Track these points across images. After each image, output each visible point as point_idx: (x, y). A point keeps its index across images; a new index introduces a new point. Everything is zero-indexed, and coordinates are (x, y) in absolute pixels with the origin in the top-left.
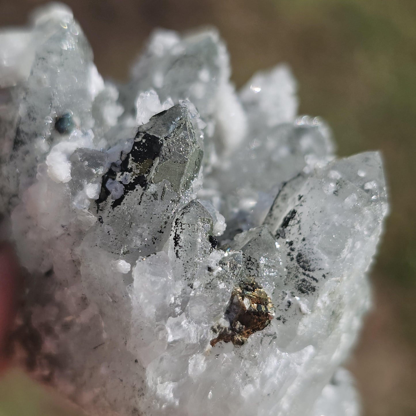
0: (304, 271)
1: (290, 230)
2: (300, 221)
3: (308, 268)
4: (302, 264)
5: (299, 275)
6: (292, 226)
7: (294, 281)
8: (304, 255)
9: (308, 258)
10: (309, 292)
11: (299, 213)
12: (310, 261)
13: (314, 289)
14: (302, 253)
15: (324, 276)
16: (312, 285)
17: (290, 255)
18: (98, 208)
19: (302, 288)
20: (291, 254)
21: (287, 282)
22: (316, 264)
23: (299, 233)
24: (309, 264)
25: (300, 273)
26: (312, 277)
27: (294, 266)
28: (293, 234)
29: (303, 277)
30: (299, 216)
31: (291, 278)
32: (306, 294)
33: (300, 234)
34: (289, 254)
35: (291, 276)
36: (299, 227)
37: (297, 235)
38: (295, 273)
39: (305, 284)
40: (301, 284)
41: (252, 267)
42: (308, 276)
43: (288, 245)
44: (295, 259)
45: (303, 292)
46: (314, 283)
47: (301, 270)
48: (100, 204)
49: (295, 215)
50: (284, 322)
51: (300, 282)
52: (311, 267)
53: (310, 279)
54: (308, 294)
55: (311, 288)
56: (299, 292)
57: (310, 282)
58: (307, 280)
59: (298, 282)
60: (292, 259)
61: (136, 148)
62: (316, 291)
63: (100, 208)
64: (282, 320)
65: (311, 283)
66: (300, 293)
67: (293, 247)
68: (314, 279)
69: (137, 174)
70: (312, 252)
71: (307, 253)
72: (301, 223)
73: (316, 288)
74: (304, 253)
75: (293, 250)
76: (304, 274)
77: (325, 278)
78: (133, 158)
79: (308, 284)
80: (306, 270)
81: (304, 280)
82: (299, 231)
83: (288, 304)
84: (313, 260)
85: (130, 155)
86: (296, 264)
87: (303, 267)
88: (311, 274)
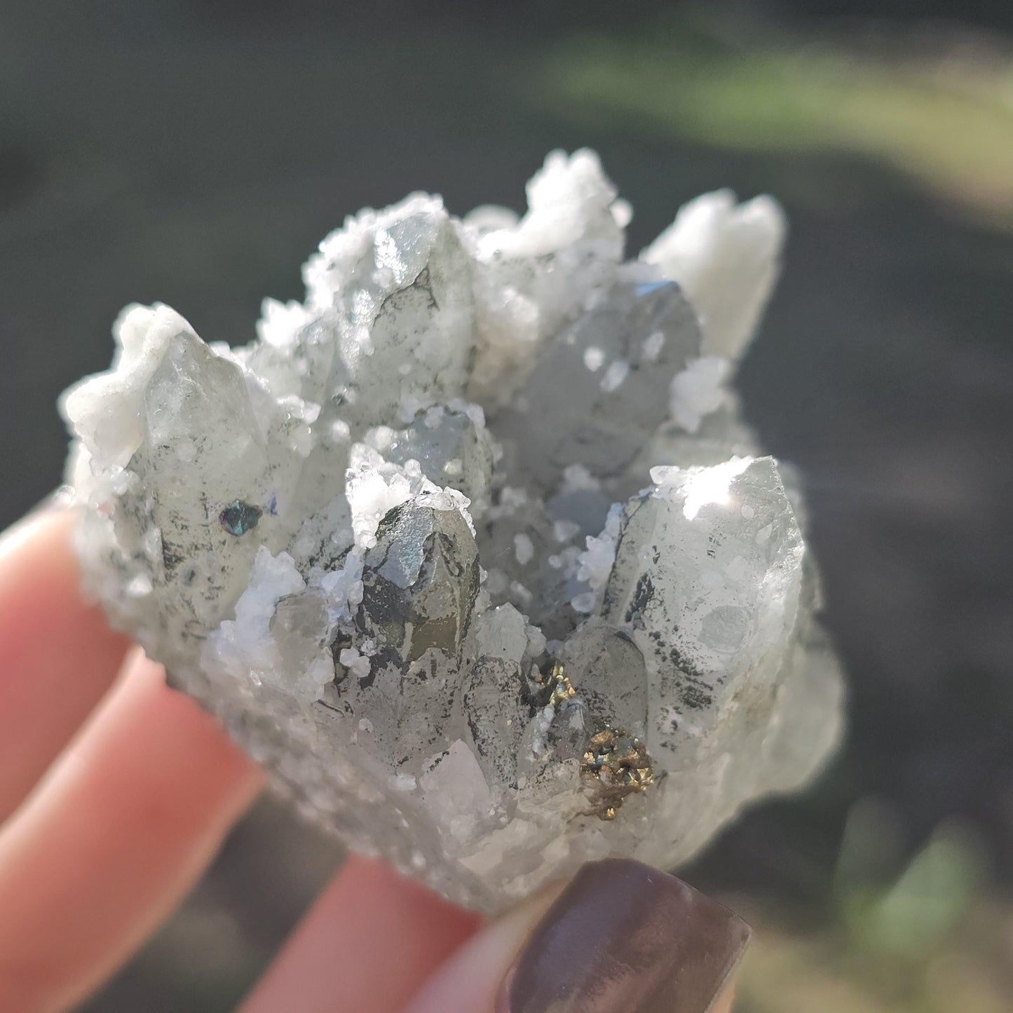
0: (686, 675)
1: (650, 616)
2: (663, 601)
3: (693, 670)
4: (681, 665)
5: (681, 681)
6: (652, 610)
7: (675, 691)
8: (681, 651)
9: (689, 656)
10: (703, 705)
11: (659, 590)
12: (693, 660)
13: (709, 701)
14: (678, 648)
15: (719, 680)
16: (704, 694)
17: (660, 654)
18: (339, 689)
19: (690, 699)
20: (661, 651)
21: (664, 693)
22: (704, 665)
23: (667, 619)
24: (694, 666)
25: (681, 678)
26: (702, 683)
27: (670, 669)
28: (657, 622)
29: (688, 684)
30: (659, 594)
31: (670, 687)
32: (698, 708)
33: (669, 620)
34: (658, 652)
35: (669, 683)
36: (665, 610)
37: (663, 622)
38: (674, 678)
39: (693, 693)
40: (686, 694)
41: (602, 706)
42: (695, 681)
43: (652, 638)
44: (669, 658)
45: (694, 706)
46: (707, 693)
47: (683, 674)
48: (339, 685)
49: (653, 593)
50: (673, 750)
51: (685, 692)
52: (698, 669)
53: (699, 686)
54: (701, 708)
55: (705, 698)
56: (686, 706)
57: (701, 690)
58: (696, 687)
59: (681, 692)
60: (664, 659)
61: (369, 596)
62: (713, 703)
63: (343, 689)
64: (670, 747)
65: (702, 692)
66: (688, 708)
67: (661, 640)
68: (706, 686)
69: (383, 643)
70: (694, 648)
71: (686, 650)
72: (666, 604)
73: (712, 698)
74: (682, 649)
75: (662, 644)
76: (689, 680)
77: (722, 683)
78: (368, 613)
79: (698, 694)
80: (690, 674)
81: (690, 689)
82: (665, 616)
83: (673, 726)
84: (697, 659)
85: (364, 606)
86: (673, 666)
87: (685, 670)
88: (700, 679)
